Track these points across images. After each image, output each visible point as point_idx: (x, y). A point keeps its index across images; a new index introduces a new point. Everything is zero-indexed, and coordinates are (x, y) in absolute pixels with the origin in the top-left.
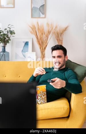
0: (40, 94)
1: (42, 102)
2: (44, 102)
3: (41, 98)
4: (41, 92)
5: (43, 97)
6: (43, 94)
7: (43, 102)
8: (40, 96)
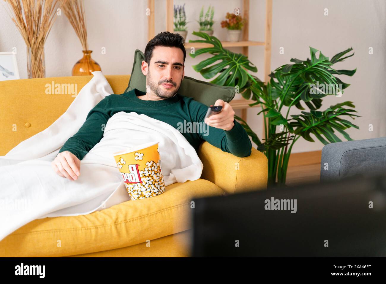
0: (146, 169)
1: (152, 191)
2: (159, 191)
3: (149, 180)
4: (150, 164)
5: (155, 176)
6: (156, 170)
7: (156, 190)
8: (147, 175)
